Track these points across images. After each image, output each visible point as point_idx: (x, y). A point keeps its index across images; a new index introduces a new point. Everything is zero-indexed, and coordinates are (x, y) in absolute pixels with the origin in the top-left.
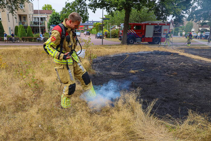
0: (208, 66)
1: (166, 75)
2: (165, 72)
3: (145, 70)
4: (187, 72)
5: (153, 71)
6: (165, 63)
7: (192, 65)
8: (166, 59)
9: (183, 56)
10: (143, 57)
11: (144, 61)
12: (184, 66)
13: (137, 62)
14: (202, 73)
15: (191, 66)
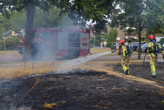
0: (146, 89)
1: (98, 107)
2: (95, 103)
3: (66, 102)
4: (123, 100)
5: (78, 102)
6: (93, 89)
7: (127, 89)
8: (92, 82)
9: (113, 76)
10: (60, 79)
11: (62, 86)
12: (118, 92)
13: (52, 89)
14: (142, 100)
15: (126, 91)
